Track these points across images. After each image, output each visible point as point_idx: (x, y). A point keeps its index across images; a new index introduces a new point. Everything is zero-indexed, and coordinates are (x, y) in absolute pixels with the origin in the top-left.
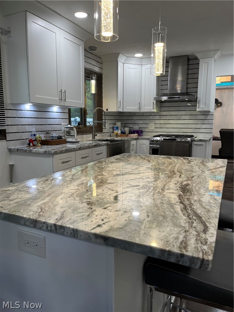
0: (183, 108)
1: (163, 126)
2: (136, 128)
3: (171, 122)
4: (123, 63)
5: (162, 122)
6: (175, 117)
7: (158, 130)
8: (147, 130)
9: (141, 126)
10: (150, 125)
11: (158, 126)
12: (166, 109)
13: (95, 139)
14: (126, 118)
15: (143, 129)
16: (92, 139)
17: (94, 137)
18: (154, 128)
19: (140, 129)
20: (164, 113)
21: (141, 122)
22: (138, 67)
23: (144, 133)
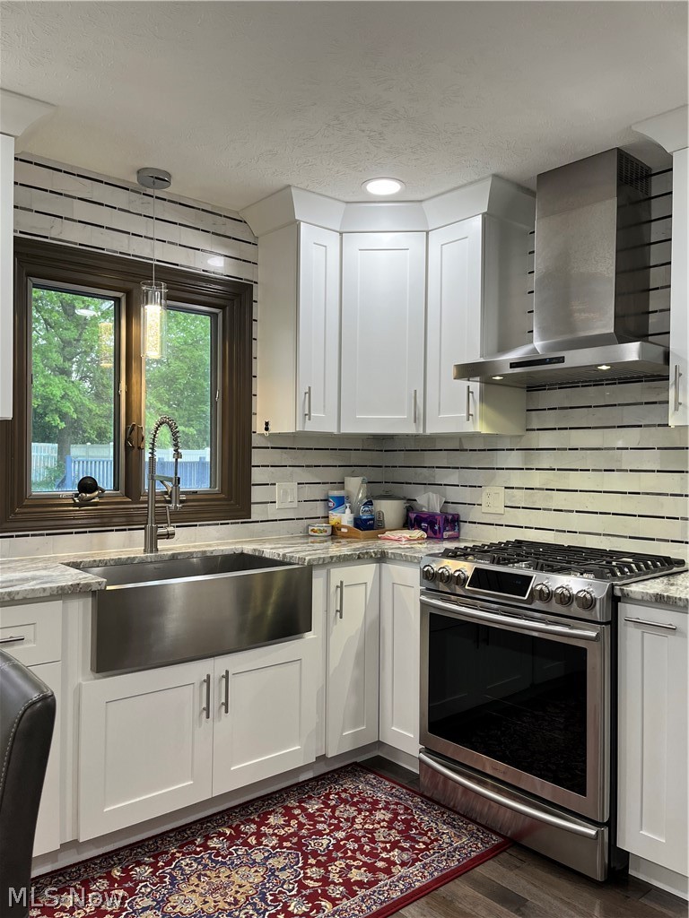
0: (629, 415)
1: (539, 499)
2: (429, 501)
3: (575, 480)
4: (341, 234)
5: (537, 479)
6: (590, 460)
7: (522, 517)
8: (474, 514)
9: (454, 494)
10: (486, 490)
11: (520, 498)
12: (550, 419)
13: (157, 550)
14: (400, 458)
15: (461, 510)
16: (145, 551)
17: (151, 545)
18: (501, 510)
19: (451, 509)
20: (546, 439)
21: (454, 477)
22: (414, 242)
23: (465, 528)
